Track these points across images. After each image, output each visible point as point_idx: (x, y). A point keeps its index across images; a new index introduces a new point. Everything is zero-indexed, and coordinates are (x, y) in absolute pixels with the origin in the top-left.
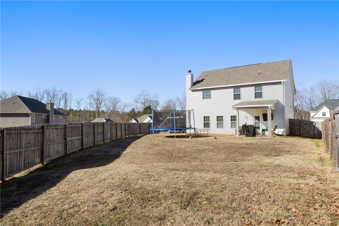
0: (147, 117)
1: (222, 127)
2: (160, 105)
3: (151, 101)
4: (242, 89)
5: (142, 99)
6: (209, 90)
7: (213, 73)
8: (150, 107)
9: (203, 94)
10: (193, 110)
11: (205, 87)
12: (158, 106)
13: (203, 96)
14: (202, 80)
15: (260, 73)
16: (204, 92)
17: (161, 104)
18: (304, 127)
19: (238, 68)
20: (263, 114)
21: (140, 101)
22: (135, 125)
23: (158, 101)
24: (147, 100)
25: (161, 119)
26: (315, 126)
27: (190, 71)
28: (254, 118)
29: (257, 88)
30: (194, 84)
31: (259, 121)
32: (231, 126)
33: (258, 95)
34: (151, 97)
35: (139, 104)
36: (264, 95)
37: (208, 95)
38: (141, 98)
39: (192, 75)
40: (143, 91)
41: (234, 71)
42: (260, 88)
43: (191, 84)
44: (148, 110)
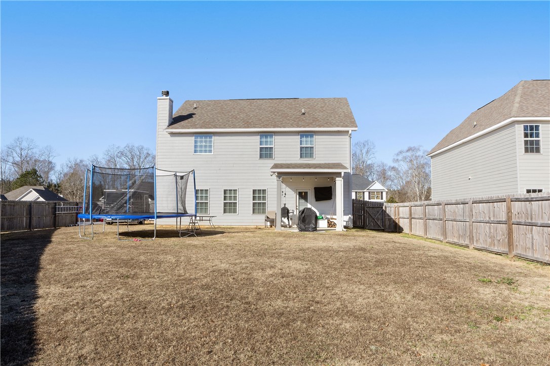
0: (31, 191)
1: (235, 211)
2: (56, 169)
3: (35, 161)
4: (277, 139)
5: (15, 155)
6: (209, 135)
7: (209, 105)
8: (36, 173)
9: (196, 142)
10: (193, 172)
11: (201, 128)
12: (52, 172)
13: (196, 147)
14: (190, 116)
15: (304, 114)
16: (199, 139)
17: (58, 168)
18: (370, 213)
19: (258, 101)
20: (315, 188)
21: (11, 159)
22: (17, 207)
23: (53, 161)
24: (29, 159)
25: (62, 196)
26: (385, 212)
27: (167, 93)
28: (298, 196)
29: (304, 139)
30: (175, 120)
31: (307, 202)
32: (254, 209)
33: (306, 152)
34: (37, 153)
35: (8, 166)
36: (316, 152)
37: (206, 146)
38: (14, 153)
39: (171, 101)
40: (20, 140)
41: (251, 106)
42: (309, 139)
43: (169, 120)
44: (29, 177)
